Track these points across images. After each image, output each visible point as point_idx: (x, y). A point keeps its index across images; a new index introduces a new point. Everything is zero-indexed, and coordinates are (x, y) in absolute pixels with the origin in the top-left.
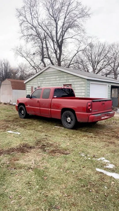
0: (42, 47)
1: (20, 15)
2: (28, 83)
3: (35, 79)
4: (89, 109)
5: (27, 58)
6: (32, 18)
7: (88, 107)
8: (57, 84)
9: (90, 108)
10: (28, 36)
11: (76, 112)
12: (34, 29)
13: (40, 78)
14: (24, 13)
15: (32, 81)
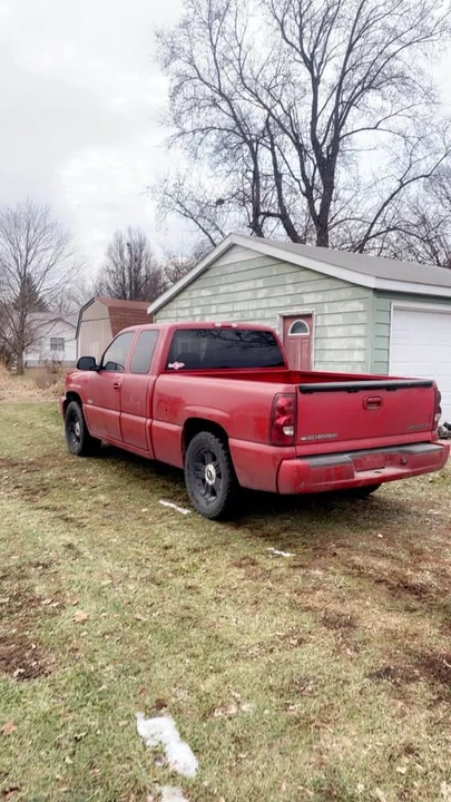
0: (256, 172)
1: (174, 55)
2: (161, 314)
3: (185, 295)
4: (279, 429)
5: (201, 221)
6: (215, 61)
7: (279, 417)
8: (259, 313)
9: (286, 424)
10: (199, 135)
11: (232, 442)
12: (224, 105)
13: (201, 293)
14: (187, 48)
15: (173, 305)
